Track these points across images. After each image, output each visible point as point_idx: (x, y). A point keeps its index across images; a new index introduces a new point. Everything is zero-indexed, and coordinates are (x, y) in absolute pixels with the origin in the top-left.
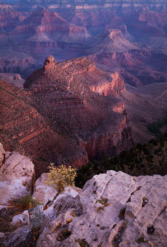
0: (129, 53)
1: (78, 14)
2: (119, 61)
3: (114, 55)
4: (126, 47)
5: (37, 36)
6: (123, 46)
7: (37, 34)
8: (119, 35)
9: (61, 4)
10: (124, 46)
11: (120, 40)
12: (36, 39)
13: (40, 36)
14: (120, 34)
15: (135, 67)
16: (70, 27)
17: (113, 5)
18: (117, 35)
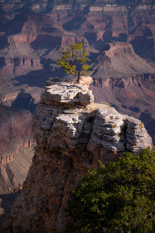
0: (133, 79)
1: (92, 18)
2: (114, 91)
3: (107, 82)
4: (136, 70)
5: (9, 49)
6: (131, 67)
7: (8, 46)
8: (128, 51)
9: (74, 4)
10: (133, 68)
11: (128, 58)
12: (6, 53)
13: (13, 49)
14: (129, 49)
15: (138, 101)
16: (63, 37)
17: (152, 7)
18: (125, 51)
